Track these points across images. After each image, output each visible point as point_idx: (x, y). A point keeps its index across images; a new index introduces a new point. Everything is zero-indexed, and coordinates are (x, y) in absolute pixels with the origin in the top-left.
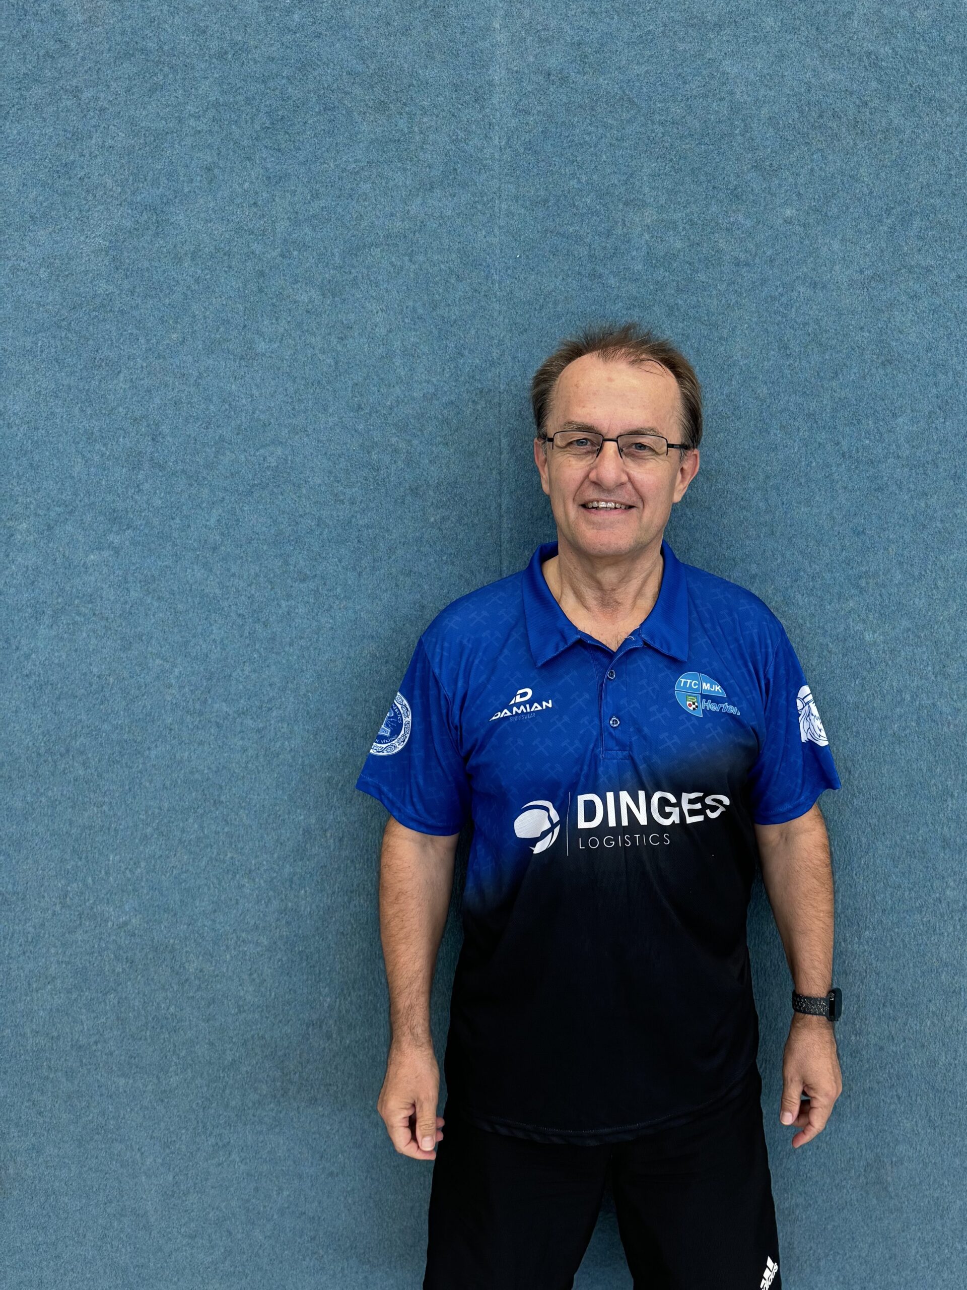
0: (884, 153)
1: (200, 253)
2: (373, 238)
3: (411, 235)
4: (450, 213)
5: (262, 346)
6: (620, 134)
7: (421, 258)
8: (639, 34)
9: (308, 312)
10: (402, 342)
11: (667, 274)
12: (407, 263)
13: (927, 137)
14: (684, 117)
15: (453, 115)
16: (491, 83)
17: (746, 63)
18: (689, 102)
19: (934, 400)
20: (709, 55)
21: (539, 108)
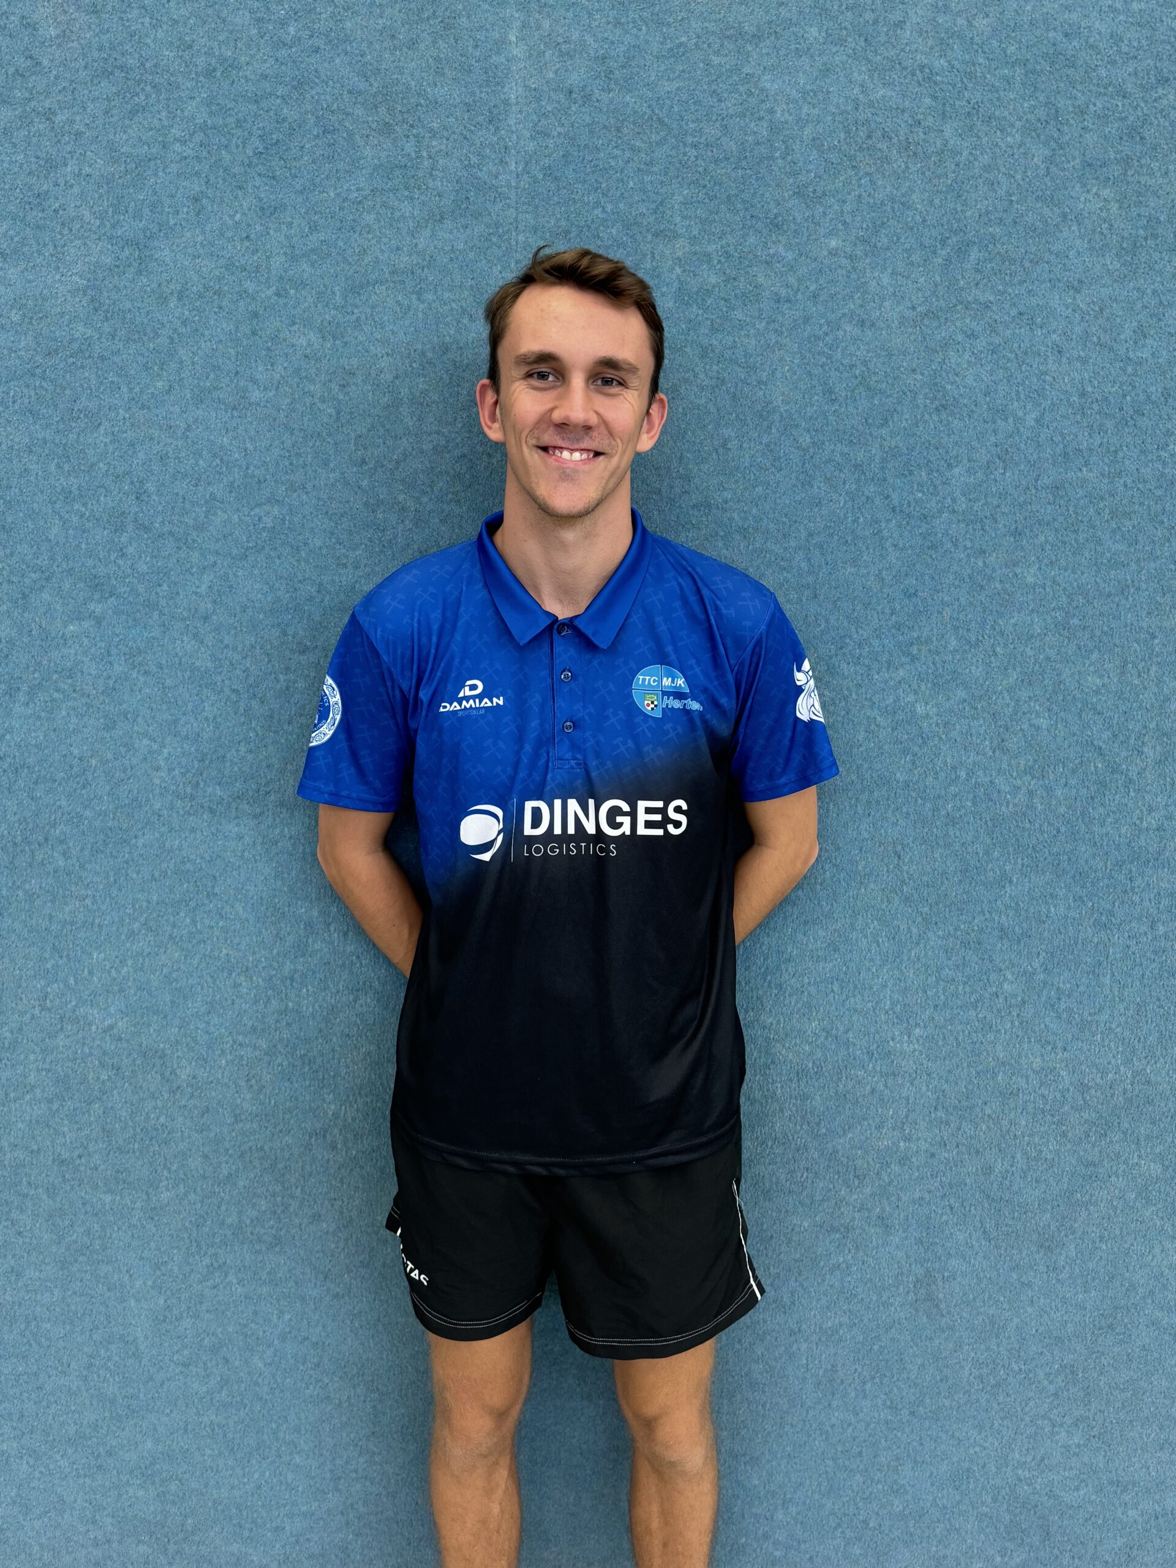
0: (939, 177)
1: (188, 293)
2: (377, 274)
3: (420, 271)
4: (461, 246)
5: (256, 395)
6: (648, 158)
7: (430, 297)
8: (669, 46)
9: (306, 356)
10: (410, 389)
11: (700, 312)
12: (415, 302)
13: (986, 159)
14: (719, 139)
15: (465, 138)
16: (506, 102)
17: (787, 78)
18: (724, 123)
19: (993, 449)
20: (747, 70)
21: (559, 129)
